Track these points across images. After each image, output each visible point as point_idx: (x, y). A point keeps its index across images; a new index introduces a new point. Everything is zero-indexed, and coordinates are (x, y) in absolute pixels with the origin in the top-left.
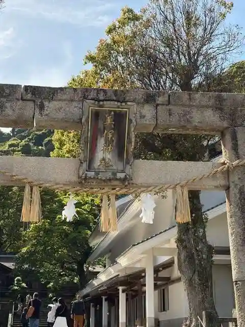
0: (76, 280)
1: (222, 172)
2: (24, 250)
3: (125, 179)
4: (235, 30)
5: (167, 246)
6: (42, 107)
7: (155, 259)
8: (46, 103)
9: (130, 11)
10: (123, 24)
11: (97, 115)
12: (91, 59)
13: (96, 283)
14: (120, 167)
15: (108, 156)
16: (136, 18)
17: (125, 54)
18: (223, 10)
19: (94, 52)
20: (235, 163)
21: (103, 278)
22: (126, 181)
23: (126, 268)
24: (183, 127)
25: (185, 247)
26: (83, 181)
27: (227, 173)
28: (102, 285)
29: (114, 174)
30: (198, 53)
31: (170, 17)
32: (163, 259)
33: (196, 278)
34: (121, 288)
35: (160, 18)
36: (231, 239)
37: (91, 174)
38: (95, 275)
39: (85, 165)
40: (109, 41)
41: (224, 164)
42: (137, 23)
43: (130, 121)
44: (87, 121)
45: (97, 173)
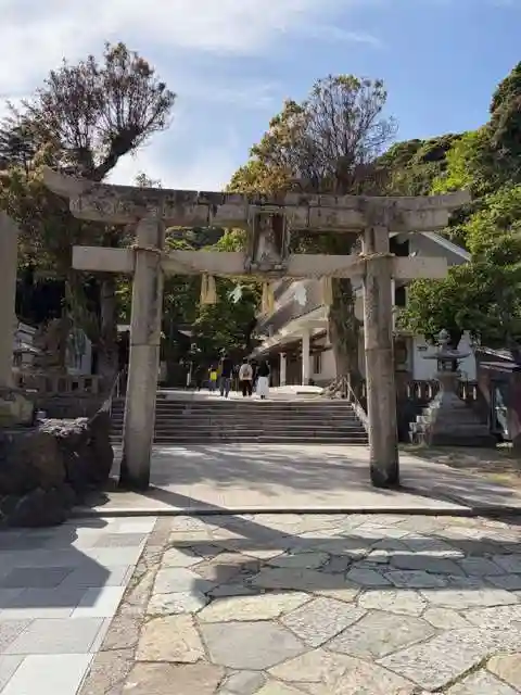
0: (244, 346)
1: (361, 264)
2: (198, 321)
3: (282, 270)
4: (389, 122)
5: (321, 319)
6: (215, 210)
7: (311, 330)
8: (219, 207)
9: (292, 103)
10: (286, 116)
11: (259, 217)
12: (256, 151)
13: (260, 349)
14: (278, 261)
15: (268, 251)
16: (299, 110)
17: (287, 145)
18: (379, 102)
19: (259, 144)
20: (372, 256)
21: (266, 345)
22: (283, 272)
23: (285, 338)
24: (329, 226)
25: (336, 321)
26: (249, 271)
27: (365, 264)
28: (265, 352)
29: (273, 266)
30: (354, 145)
31: (329, 109)
32: (318, 330)
33: (344, 346)
34: (282, 354)
35: (319, 109)
36: (365, 318)
37: (254, 266)
38: (260, 342)
39: (250, 259)
40: (272, 135)
41: (363, 257)
42: (299, 115)
43: (287, 222)
44: (251, 221)
45: (259, 265)
